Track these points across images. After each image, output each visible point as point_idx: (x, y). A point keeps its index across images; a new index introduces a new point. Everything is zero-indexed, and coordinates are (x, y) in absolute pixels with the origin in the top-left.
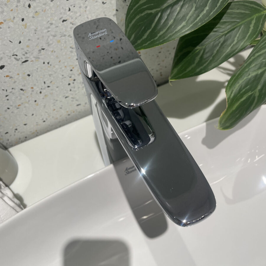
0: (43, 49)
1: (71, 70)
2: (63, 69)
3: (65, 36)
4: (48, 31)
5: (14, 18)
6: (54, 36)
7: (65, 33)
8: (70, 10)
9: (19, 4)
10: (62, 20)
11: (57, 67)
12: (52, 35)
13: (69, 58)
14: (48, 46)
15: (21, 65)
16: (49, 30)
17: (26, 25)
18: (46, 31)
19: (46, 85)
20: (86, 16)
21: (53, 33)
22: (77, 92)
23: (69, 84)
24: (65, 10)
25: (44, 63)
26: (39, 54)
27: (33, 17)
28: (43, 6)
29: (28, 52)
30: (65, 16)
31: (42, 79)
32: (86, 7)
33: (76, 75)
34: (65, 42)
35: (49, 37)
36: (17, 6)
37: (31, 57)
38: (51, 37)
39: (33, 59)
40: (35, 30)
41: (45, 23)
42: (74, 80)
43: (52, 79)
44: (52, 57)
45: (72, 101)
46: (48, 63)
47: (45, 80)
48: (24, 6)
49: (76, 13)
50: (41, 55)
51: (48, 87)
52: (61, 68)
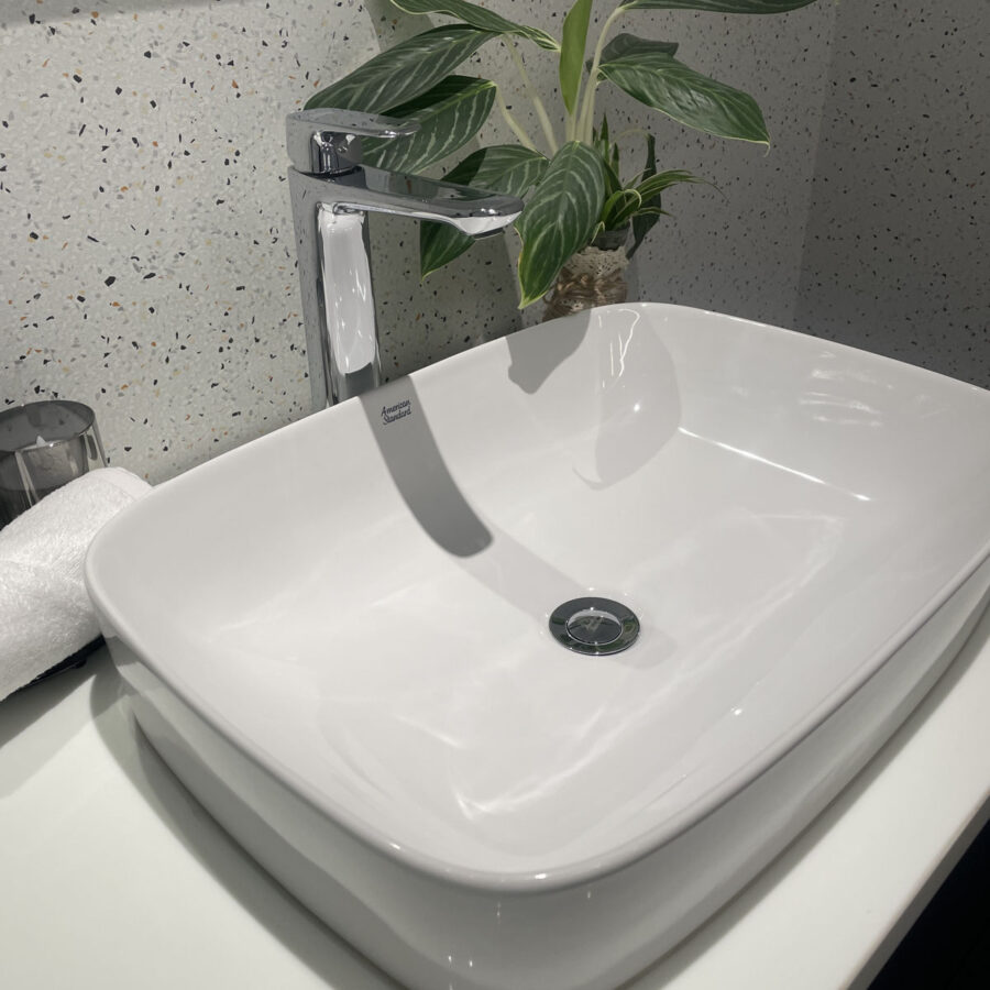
0: (182, 254)
1: (226, 314)
2: (212, 306)
3: (219, 232)
4: (194, 218)
5: (145, 182)
6: (203, 230)
7: (219, 227)
8: (229, 183)
9: (155, 159)
10: (216, 200)
11: (201, 299)
12: (198, 227)
13: (224, 283)
14: (192, 248)
15: (142, 282)
16: (195, 215)
17: (161, 198)
18: (190, 216)
19: (179, 343)
20: (253, 200)
21: (200, 224)
22: (235, 375)
23: (221, 350)
24: (223, 181)
25: (180, 286)
26: (175, 265)
27: (173, 187)
28: (191, 169)
29: (157, 255)
30: (221, 193)
31: (172, 324)
32: (254, 182)
33: (235, 328)
34: (219, 246)
35: (193, 229)
36: (152, 162)
37: (162, 267)
38: (197, 231)
39: (164, 273)
40: (174, 213)
41: (190, 200)
42: (231, 341)
43: (191, 328)
44: (195, 275)
45: (225, 398)
46: (188, 288)
47: (178, 329)
48: (162, 163)
49: (238, 190)
50: (177, 267)
51: (183, 348)
52: (208, 305)
